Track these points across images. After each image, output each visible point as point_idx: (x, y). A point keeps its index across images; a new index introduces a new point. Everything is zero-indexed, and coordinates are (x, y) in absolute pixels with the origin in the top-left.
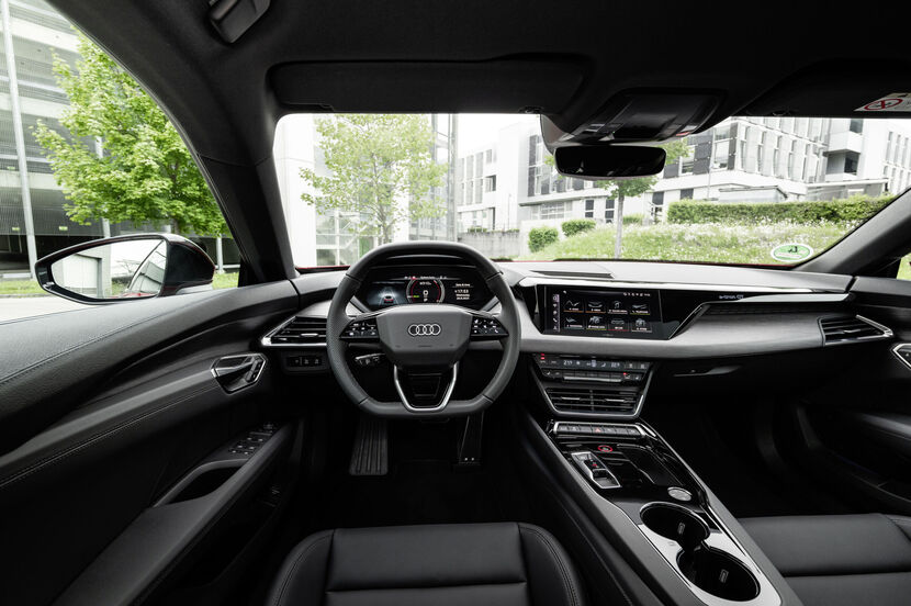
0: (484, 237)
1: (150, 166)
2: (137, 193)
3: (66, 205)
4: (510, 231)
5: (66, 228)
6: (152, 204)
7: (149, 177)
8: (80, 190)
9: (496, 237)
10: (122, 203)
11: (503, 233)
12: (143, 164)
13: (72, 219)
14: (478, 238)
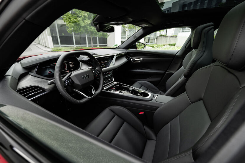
0: (165, 38)
1: (86, 16)
2: (83, 24)
3: (67, 28)
4: (173, 36)
5: (64, 34)
6: (86, 27)
7: (86, 19)
8: (70, 24)
9: (168, 38)
10: (79, 27)
11: (171, 36)
12: (84, 15)
13: (68, 32)
14: (163, 38)
